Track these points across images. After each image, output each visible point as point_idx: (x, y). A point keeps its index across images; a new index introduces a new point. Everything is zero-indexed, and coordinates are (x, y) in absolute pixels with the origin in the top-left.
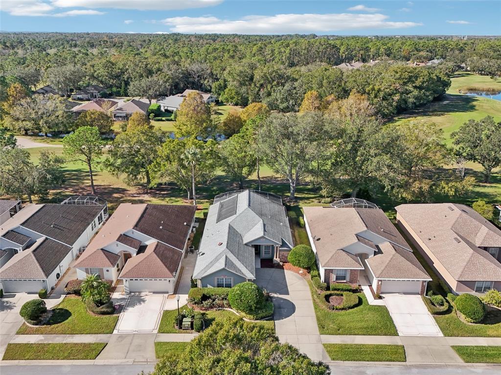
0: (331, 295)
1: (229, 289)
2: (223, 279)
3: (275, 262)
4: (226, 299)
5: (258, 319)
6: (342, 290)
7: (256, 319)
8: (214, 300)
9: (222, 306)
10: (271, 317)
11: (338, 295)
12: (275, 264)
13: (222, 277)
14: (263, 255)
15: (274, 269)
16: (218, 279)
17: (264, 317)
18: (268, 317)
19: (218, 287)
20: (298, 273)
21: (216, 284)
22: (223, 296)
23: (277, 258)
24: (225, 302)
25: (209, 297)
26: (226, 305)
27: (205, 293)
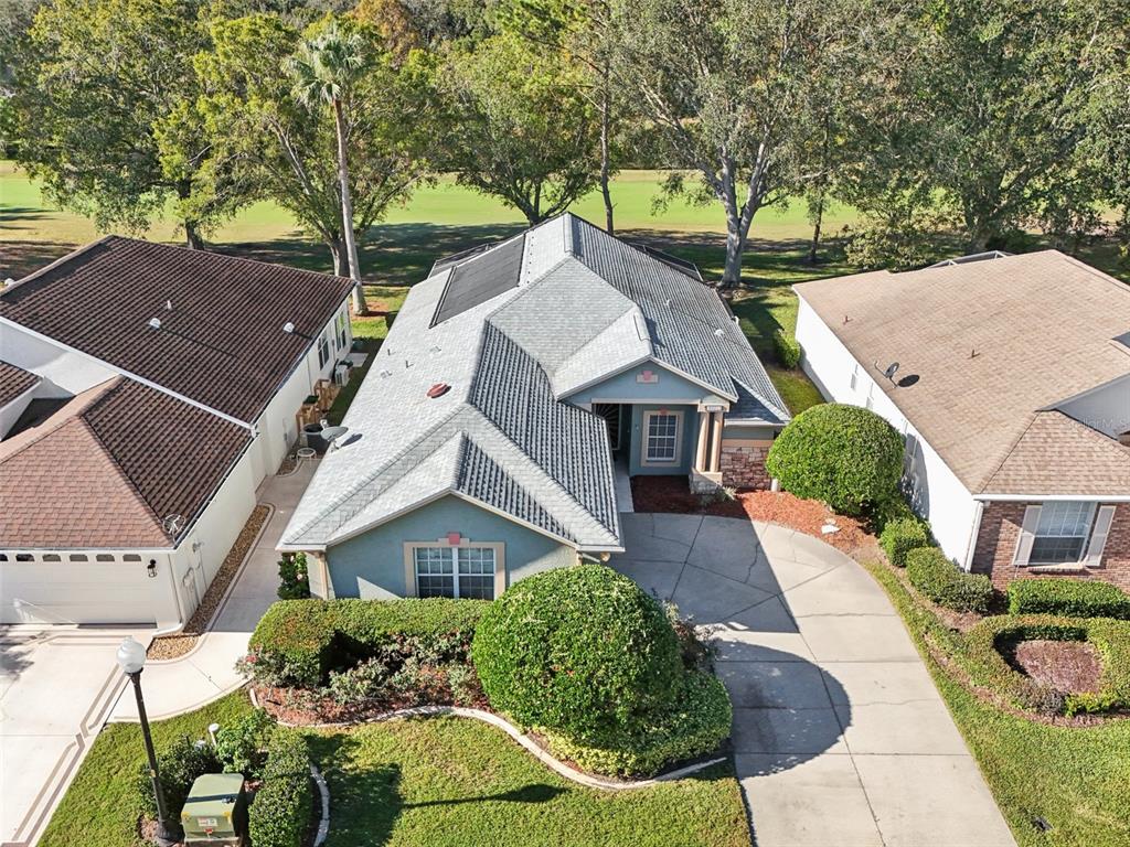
0: (1020, 634)
1: (481, 607)
2: (447, 554)
3: (701, 488)
4: (462, 658)
5: (645, 775)
6: (1079, 609)
7: (637, 775)
8: (394, 666)
9: (443, 697)
10: (723, 762)
11: (1058, 634)
12: (700, 495)
13: (444, 543)
14: (645, 459)
15: (697, 518)
16: (420, 553)
17: (682, 763)
18: (704, 757)
19: (423, 595)
20: (818, 534)
21: (410, 580)
22: (444, 643)
23: (707, 468)
24: (456, 674)
25: (368, 651)
26: (460, 694)
27: (349, 629)
